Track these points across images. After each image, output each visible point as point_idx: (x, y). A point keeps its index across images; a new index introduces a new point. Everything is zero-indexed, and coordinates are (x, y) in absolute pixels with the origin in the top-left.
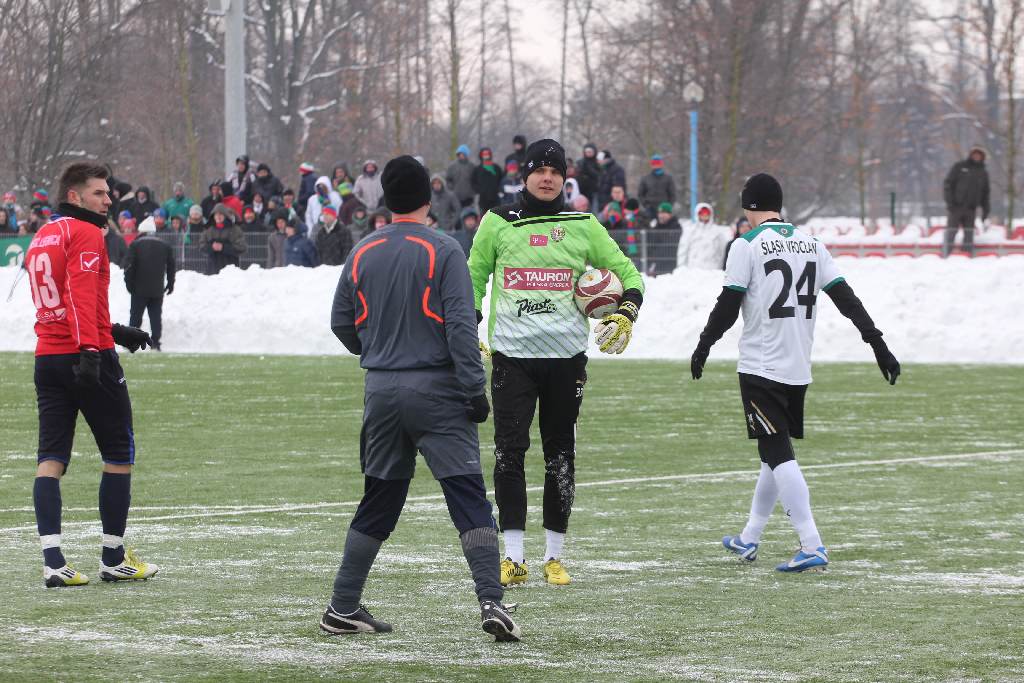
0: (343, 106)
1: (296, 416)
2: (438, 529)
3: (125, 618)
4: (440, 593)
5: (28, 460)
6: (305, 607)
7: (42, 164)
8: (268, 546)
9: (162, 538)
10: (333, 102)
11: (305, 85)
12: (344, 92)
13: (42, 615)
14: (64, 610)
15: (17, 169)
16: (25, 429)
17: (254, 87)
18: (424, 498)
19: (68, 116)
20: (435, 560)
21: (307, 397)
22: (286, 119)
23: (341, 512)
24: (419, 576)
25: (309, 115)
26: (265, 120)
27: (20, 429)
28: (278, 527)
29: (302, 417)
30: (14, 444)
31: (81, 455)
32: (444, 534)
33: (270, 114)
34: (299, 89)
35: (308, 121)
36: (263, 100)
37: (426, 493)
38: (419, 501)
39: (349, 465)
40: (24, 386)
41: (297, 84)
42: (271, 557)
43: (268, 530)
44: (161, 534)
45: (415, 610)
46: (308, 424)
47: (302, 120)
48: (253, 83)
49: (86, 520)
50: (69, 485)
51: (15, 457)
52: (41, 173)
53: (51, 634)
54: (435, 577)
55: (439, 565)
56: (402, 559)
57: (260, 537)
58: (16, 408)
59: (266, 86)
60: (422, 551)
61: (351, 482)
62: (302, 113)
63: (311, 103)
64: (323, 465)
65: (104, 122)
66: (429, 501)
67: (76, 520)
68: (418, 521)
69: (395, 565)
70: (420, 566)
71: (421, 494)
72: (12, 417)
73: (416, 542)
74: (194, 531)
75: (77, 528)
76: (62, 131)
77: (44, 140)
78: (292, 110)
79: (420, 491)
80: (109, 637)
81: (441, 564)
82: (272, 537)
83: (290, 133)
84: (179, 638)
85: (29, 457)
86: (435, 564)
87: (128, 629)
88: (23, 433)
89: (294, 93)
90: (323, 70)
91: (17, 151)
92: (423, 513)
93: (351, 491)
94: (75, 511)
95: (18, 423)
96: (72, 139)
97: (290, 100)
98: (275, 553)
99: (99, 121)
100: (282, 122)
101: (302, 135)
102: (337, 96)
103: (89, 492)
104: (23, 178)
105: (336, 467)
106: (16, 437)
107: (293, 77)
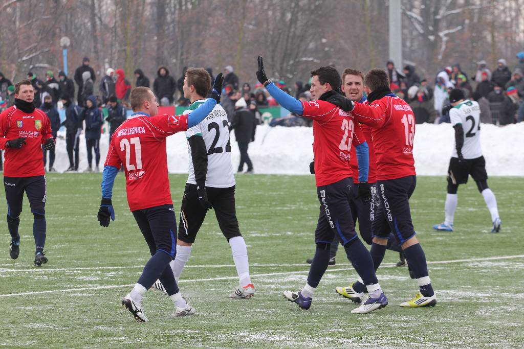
0: (466, 30)
1: (421, 211)
2: (492, 277)
3: (301, 328)
4: (487, 314)
5: (261, 237)
6: (406, 322)
7: (287, 65)
8: (391, 287)
9: (331, 282)
10: (459, 28)
11: (443, 17)
12: (467, 21)
13: (254, 326)
14: (267, 323)
15: (273, 69)
16: (263, 219)
17: (413, 20)
18: (488, 259)
19: (303, 38)
20: (488, 295)
21: (430, 200)
22: (432, 38)
23: (438, 267)
24: (476, 304)
25: (446, 35)
26: (421, 38)
27: (260, 219)
28: (399, 275)
29: (424, 211)
30: (255, 228)
31: (293, 234)
32: (496, 279)
33: (422, 35)
34: (438, 20)
35: (445, 39)
36: (418, 27)
37: (489, 256)
38: (485, 261)
39: (447, 240)
40: (266, 194)
41: (438, 17)
42: (392, 293)
43: (393, 277)
44: (330, 279)
45: (470, 324)
46: (427, 216)
47: (441, 38)
48: (412, 17)
49: (288, 271)
50: (283, 251)
51: (254, 235)
52: (287, 71)
53: (256, 337)
54: (486, 305)
55: (489, 298)
56: (469, 294)
57: (387, 281)
58: (260, 206)
59: (420, 19)
60: (481, 290)
61: (447, 249)
62: (441, 34)
63: (448, 28)
64: (432, 239)
65: (324, 41)
66: (490, 261)
67: (283, 271)
68: (481, 272)
69: (463, 298)
70: (478, 298)
71: (486, 256)
72: (257, 212)
73: (478, 284)
74: (351, 277)
75: (283, 276)
76: (299, 46)
77: (289, 52)
78: (435, 33)
79: (487, 255)
80: (290, 339)
81: (491, 297)
82: (394, 281)
83: (434, 46)
84: (331, 339)
85: (262, 235)
86: (487, 297)
87: (302, 334)
88: (261, 221)
89: (436, 23)
90: (453, 9)
91: (273, 58)
92: (486, 268)
93: (445, 255)
94: (283, 266)
95: (260, 216)
96: (305, 50)
97: (433, 26)
98: (394, 290)
99: (321, 40)
100: (429, 40)
101: (441, 48)
102: (462, 24)
103: (293, 255)
104: (277, 74)
105: (438, 241)
106: (257, 224)
107: (436, 13)
